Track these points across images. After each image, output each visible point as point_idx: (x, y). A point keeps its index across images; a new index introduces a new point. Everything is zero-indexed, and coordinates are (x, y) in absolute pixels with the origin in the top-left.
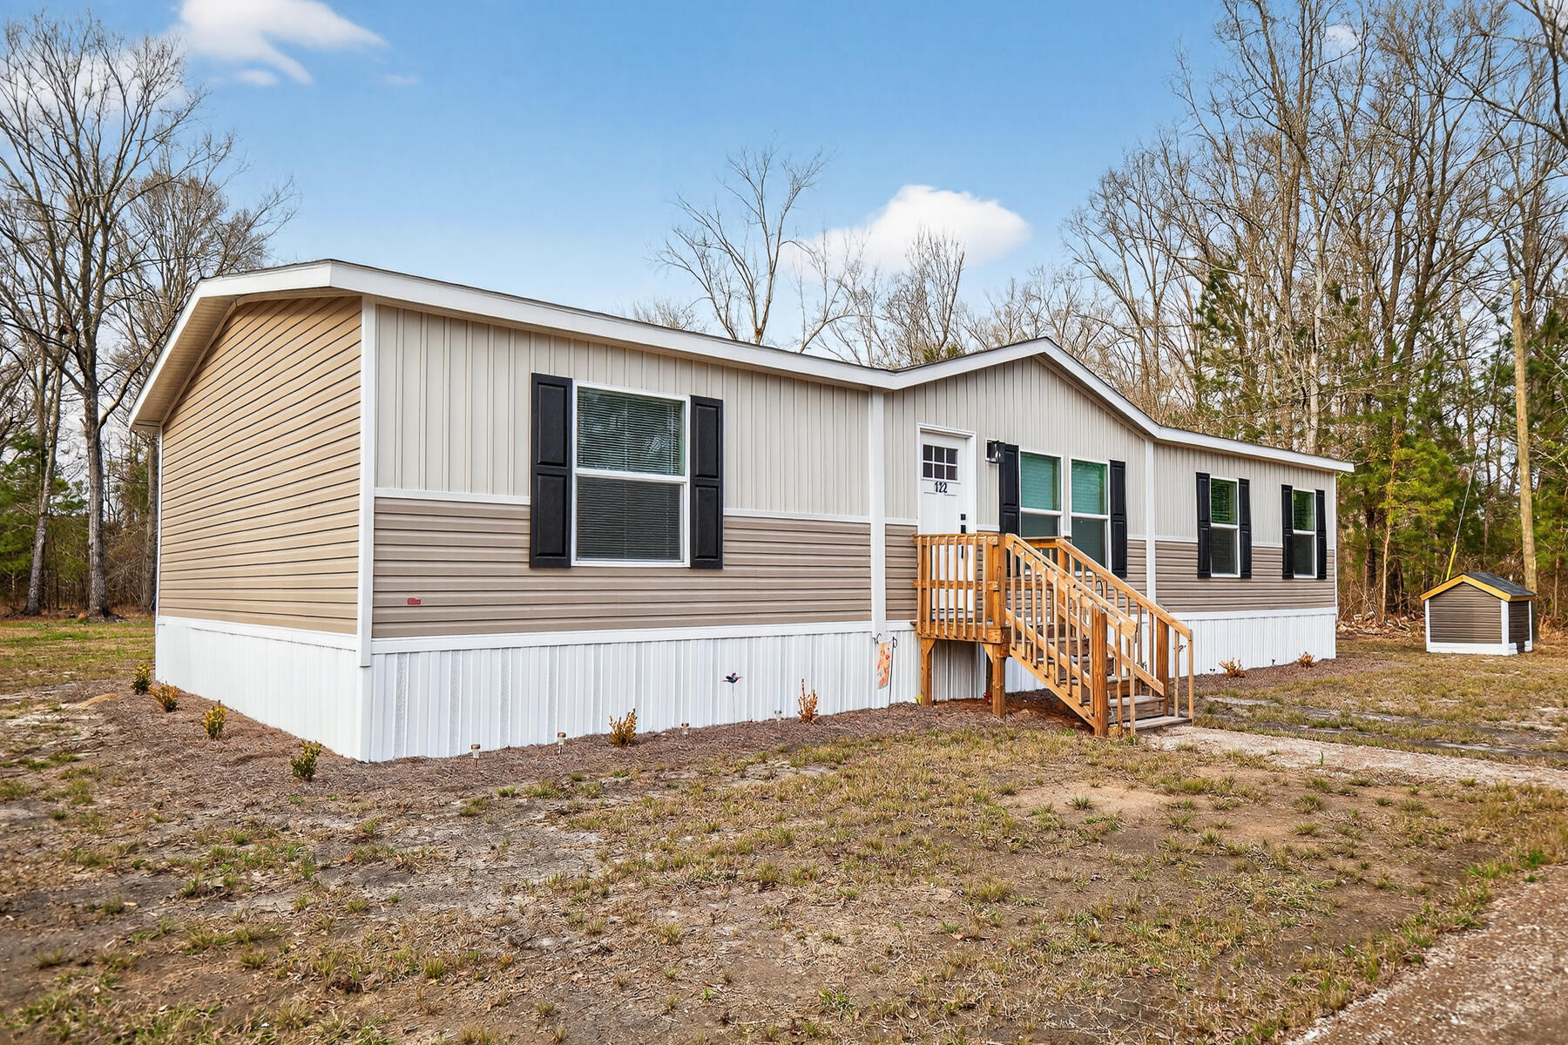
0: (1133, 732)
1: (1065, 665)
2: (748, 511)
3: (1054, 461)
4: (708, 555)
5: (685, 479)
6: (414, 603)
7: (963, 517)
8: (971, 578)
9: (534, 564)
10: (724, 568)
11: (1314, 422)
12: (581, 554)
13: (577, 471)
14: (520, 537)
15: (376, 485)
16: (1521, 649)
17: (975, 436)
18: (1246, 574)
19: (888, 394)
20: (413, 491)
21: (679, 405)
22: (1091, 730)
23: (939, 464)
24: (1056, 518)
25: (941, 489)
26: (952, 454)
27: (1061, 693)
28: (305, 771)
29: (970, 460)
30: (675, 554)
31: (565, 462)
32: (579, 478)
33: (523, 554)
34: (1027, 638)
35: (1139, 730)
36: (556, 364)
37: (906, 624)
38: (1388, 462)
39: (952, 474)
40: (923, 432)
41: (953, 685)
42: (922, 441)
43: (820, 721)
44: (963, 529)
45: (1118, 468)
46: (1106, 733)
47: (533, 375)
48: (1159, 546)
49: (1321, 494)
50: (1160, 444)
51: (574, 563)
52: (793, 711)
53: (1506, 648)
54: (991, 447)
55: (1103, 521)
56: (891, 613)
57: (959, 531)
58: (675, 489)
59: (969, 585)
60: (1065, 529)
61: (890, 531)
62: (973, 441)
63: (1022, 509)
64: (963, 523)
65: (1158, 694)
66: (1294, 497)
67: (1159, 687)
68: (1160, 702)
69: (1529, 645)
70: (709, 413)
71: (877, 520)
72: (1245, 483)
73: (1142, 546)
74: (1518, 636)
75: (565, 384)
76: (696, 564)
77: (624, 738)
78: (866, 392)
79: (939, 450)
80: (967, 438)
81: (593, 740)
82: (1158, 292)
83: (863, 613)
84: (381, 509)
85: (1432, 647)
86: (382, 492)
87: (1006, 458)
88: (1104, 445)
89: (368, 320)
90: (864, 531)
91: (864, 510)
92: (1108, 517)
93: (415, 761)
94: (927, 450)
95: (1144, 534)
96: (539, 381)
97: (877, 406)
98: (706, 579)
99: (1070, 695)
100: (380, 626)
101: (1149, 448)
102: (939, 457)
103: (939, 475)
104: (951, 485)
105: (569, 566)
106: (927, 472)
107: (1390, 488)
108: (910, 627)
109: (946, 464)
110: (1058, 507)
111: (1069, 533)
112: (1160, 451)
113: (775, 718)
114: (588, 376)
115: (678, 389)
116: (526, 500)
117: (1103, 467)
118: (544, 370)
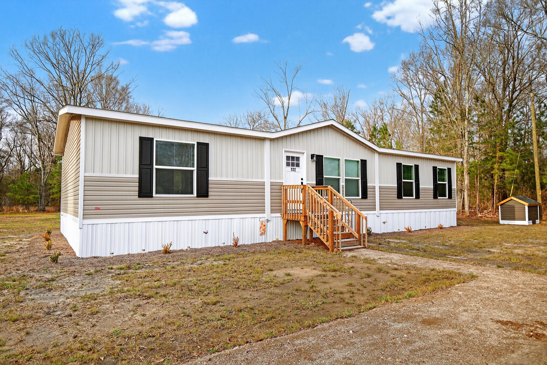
1: (322, 228)
2: (218, 178)
3: (339, 160)
4: (203, 193)
5: (195, 169)
6: (97, 209)
7: (302, 179)
8: (301, 200)
9: (139, 196)
10: (209, 197)
11: (467, 144)
12: (157, 193)
13: (155, 167)
14: (135, 187)
15: (85, 172)
16: (534, 223)
17: (306, 152)
18: (418, 197)
19: (271, 140)
20: (98, 174)
21: (193, 145)
22: (328, 249)
23: (293, 162)
24: (339, 179)
25: (294, 170)
26: (298, 159)
27: (321, 238)
28: (55, 260)
29: (304, 160)
30: (192, 193)
31: (152, 164)
32: (156, 169)
33: (136, 193)
34: (312, 219)
35: (343, 250)
36: (148, 133)
37: (279, 215)
38: (495, 157)
39: (298, 165)
40: (285, 151)
41: (296, 234)
42: (285, 154)
43: (239, 246)
44: (302, 183)
45: (364, 163)
46: (333, 251)
47: (140, 137)
48: (380, 188)
49: (449, 170)
50: (380, 153)
51: (154, 195)
52: (231, 243)
53: (526, 222)
54: (312, 156)
55: (358, 180)
56: (272, 211)
57: (300, 184)
58: (191, 172)
59: (301, 201)
60: (342, 183)
61: (272, 184)
62: (305, 154)
63: (324, 176)
64: (302, 181)
65: (356, 238)
66: (438, 170)
67: (356, 235)
68: (357, 241)
69: (538, 221)
70: (204, 148)
71: (267, 181)
72: (417, 167)
73: (374, 188)
74: (532, 218)
75: (152, 140)
76: (199, 196)
77: (167, 251)
78: (263, 139)
79: (293, 158)
80: (303, 153)
81: (158, 252)
82: (422, 101)
83: (262, 211)
84: (87, 180)
85: (502, 222)
86: (86, 174)
88: (359, 154)
89: (83, 121)
90: (263, 184)
91: (263, 177)
92: (360, 178)
93: (95, 257)
94: (288, 158)
95: (374, 184)
96: (141, 139)
97: (267, 144)
98: (202, 201)
100: (85, 216)
101: (377, 156)
102: (293, 160)
103: (293, 165)
104: (297, 169)
105: (152, 197)
106: (288, 164)
107: (496, 166)
108: (281, 216)
109: (295, 162)
110: (339, 176)
111: (344, 184)
112: (381, 156)
113: (222, 245)
114: (159, 137)
115: (192, 140)
116: (137, 176)
117: (358, 162)
118: (143, 135)
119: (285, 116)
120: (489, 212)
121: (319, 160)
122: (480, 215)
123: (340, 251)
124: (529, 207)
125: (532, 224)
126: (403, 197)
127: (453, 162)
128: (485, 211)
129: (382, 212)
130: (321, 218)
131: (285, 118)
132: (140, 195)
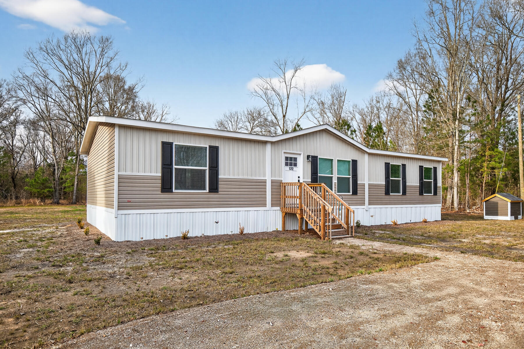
1: (316, 220)
2: (226, 177)
3: (332, 160)
4: (214, 188)
5: (207, 168)
6: (129, 202)
7: (299, 177)
8: (298, 195)
10: (219, 192)
12: (176, 189)
13: (174, 167)
14: (159, 184)
15: (119, 172)
16: (516, 218)
17: (302, 154)
18: (404, 193)
19: (272, 143)
20: (129, 173)
21: (205, 148)
22: (321, 238)
23: (291, 162)
24: (332, 177)
25: (291, 169)
26: (295, 159)
27: (315, 228)
28: (98, 242)
29: (301, 160)
30: (205, 189)
31: (171, 164)
32: (176, 169)
33: (159, 189)
34: (307, 212)
35: (333, 239)
36: (168, 139)
37: (278, 208)
38: (485, 156)
39: (295, 165)
40: (284, 153)
42: (283, 156)
43: (244, 235)
44: (299, 181)
45: (355, 162)
46: (324, 239)
47: (162, 142)
48: (370, 185)
49: (435, 169)
50: (370, 154)
51: (174, 191)
52: (237, 231)
53: (509, 218)
54: (308, 157)
55: (349, 178)
56: (273, 205)
57: (297, 181)
58: (204, 171)
59: (297, 197)
61: (273, 182)
62: (302, 155)
63: (319, 175)
64: (299, 179)
65: (345, 228)
66: (424, 169)
67: (345, 226)
68: (345, 231)
69: (520, 217)
70: (214, 151)
71: (268, 179)
72: (404, 166)
73: (364, 185)
74: (514, 214)
75: (171, 144)
76: (210, 191)
77: (185, 237)
78: (265, 143)
79: (291, 158)
80: (300, 154)
81: (178, 238)
82: (417, 99)
83: (264, 205)
84: (120, 177)
85: (486, 217)
86: (120, 173)
88: (349, 155)
89: (117, 130)
90: (265, 182)
91: (264, 175)
92: (351, 177)
93: (128, 241)
94: (287, 158)
95: (364, 181)
96: (163, 143)
97: (269, 147)
98: (213, 195)
100: (120, 208)
101: (366, 156)
102: (291, 160)
103: (291, 165)
104: (295, 168)
105: (172, 192)
106: (287, 164)
107: (485, 164)
108: (280, 209)
109: (293, 162)
110: (332, 174)
111: (336, 182)
112: (371, 157)
113: (230, 233)
114: (178, 142)
115: (205, 144)
116: (160, 175)
117: (349, 161)
118: (165, 140)
119: (284, 114)
120: (477, 208)
121: (314, 160)
122: (469, 211)
123: (331, 239)
124: (511, 203)
125: (514, 219)
126: (391, 194)
127: (439, 162)
128: (474, 207)
129: (370, 206)
130: (315, 212)
131: (284, 116)
132: (163, 192)
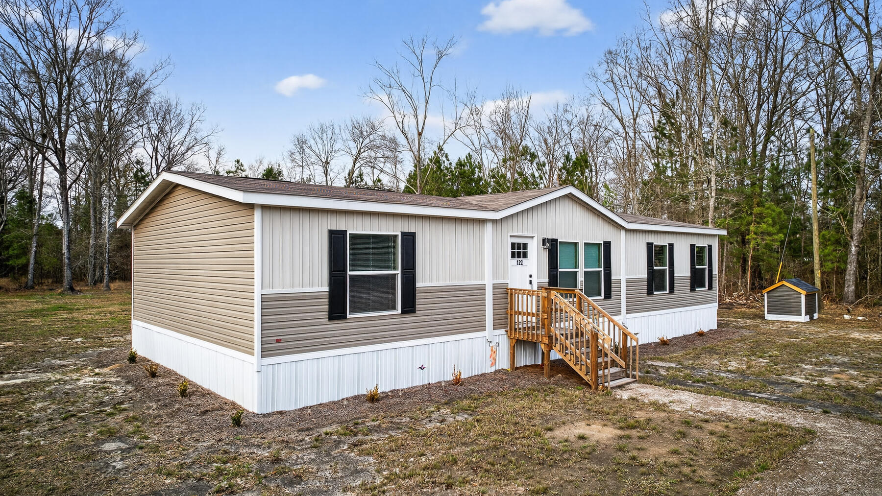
0: (609, 389)
2: (428, 284)
3: (576, 244)
4: (409, 307)
5: (398, 272)
6: (279, 341)
7: (531, 276)
10: (417, 312)
11: (713, 194)
12: (352, 311)
13: (349, 273)
14: (324, 306)
15: (262, 289)
16: (811, 318)
17: (536, 236)
18: (672, 291)
19: (494, 222)
20: (277, 290)
21: (396, 236)
22: (590, 386)
23: (519, 251)
24: (576, 273)
25: (520, 263)
26: (525, 246)
27: (577, 368)
28: (237, 422)
29: (534, 247)
30: (395, 308)
31: (344, 269)
32: (350, 276)
33: (325, 314)
34: (560, 341)
35: (612, 388)
36: (339, 224)
37: (503, 331)
38: (751, 214)
39: (525, 255)
40: (511, 237)
41: (525, 359)
42: (511, 240)
44: (530, 282)
45: (607, 245)
46: (597, 389)
47: (329, 230)
48: (628, 281)
49: (710, 247)
50: (628, 231)
51: (348, 316)
52: (450, 377)
53: (804, 318)
54: (544, 241)
55: (600, 272)
56: (496, 326)
58: (394, 277)
60: (581, 278)
61: (495, 287)
62: (535, 239)
63: (559, 270)
64: (531, 279)
65: (621, 367)
66: (696, 250)
67: (621, 362)
68: (622, 371)
69: (816, 316)
70: (409, 239)
71: (488, 283)
72: (671, 246)
73: (619, 282)
74: (810, 311)
75: (344, 232)
76: (404, 312)
77: (373, 397)
78: (483, 221)
79: (519, 244)
80: (532, 237)
82: (635, 114)
83: (482, 328)
84: (264, 299)
85: (768, 317)
86: (264, 292)
87: (552, 246)
88: (599, 233)
89: (257, 214)
90: (482, 288)
91: (483, 278)
92: (602, 269)
93: (281, 413)
94: (513, 245)
95: (620, 276)
96: (332, 233)
97: (489, 227)
98: (409, 318)
99: (581, 370)
100: (266, 352)
101: (623, 233)
102: (519, 248)
103: (519, 256)
104: (525, 261)
105: (346, 318)
106: (513, 256)
107: (752, 228)
108: (505, 333)
109: (522, 251)
110: (576, 267)
111: (583, 279)
112: (629, 234)
114: (354, 228)
115: (395, 229)
116: (327, 289)
117: (599, 245)
118: (334, 228)
119: (420, 130)
120: (740, 296)
122: (728, 301)
124: (806, 296)
125: (809, 319)
126: (655, 293)
127: (714, 236)
128: (735, 294)
131: (420, 134)
132: (331, 318)
